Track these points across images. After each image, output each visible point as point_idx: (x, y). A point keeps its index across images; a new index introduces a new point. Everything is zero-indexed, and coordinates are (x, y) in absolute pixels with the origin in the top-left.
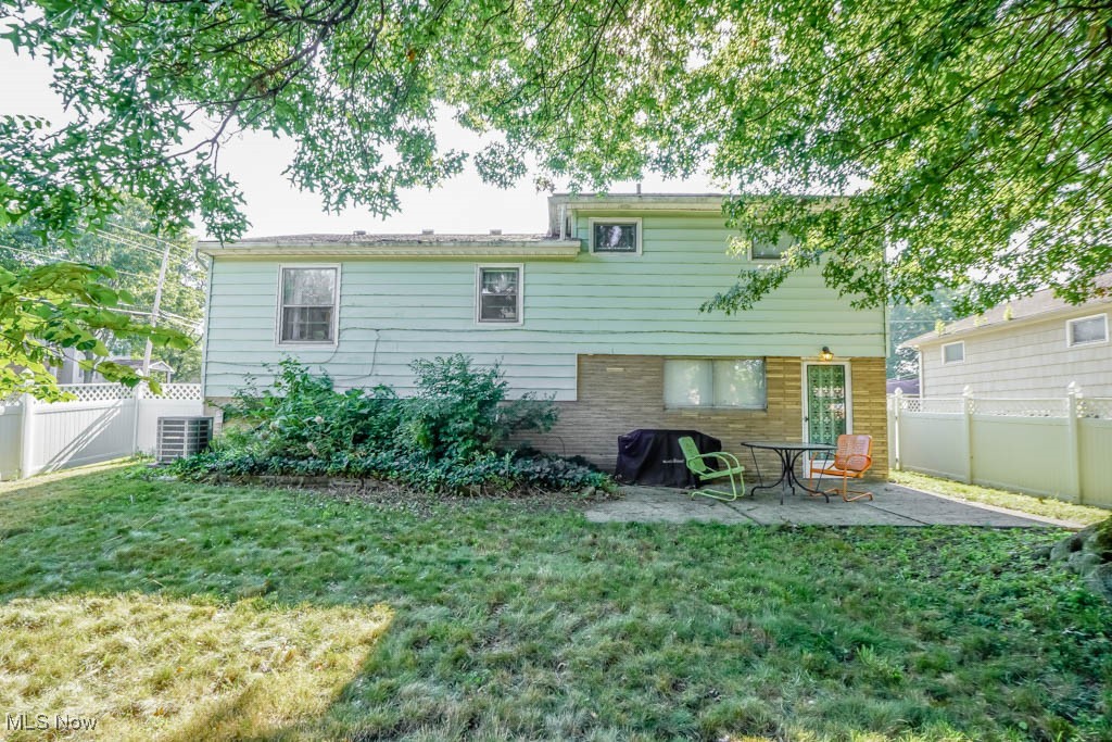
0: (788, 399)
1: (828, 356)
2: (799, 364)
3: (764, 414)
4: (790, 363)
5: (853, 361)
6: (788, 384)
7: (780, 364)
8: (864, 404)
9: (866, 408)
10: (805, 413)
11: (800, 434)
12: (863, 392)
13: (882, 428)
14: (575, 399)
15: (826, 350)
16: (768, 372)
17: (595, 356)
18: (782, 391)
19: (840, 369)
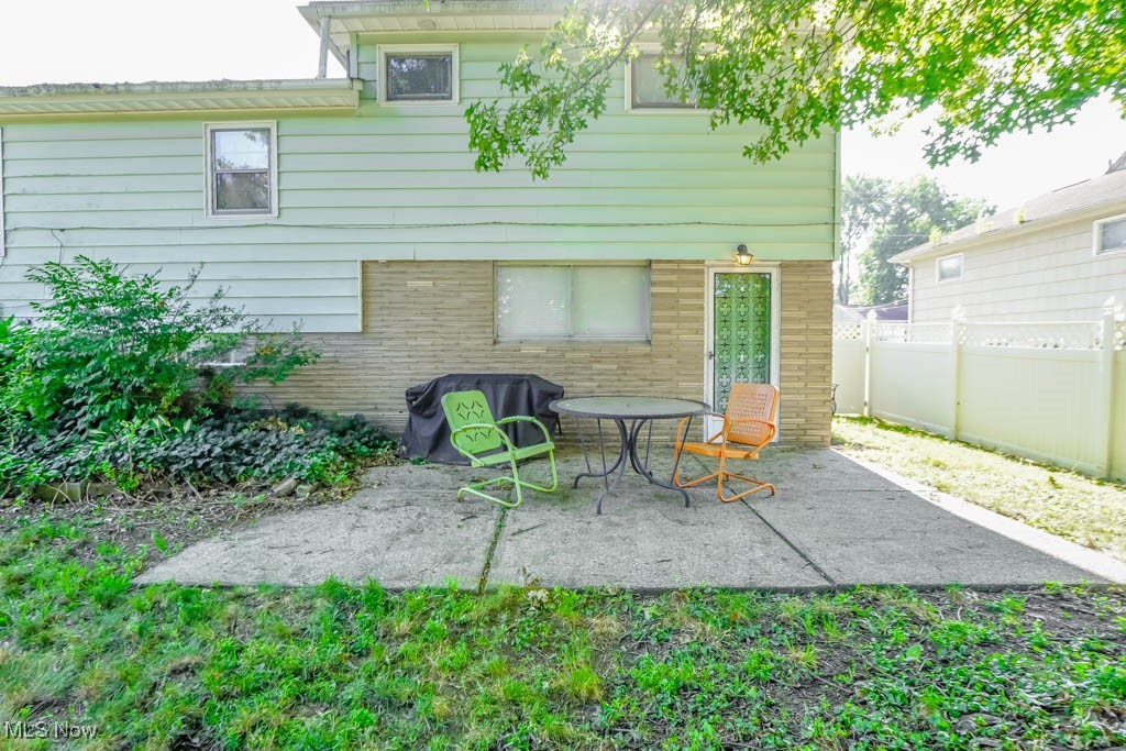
0: (682, 325)
1: (744, 259)
2: (702, 272)
3: (647, 349)
4: (690, 270)
5: (785, 266)
6: (683, 301)
7: (673, 272)
8: (799, 332)
9: (802, 338)
10: (709, 346)
11: (700, 378)
12: (795, 314)
13: (823, 367)
14: (360, 329)
15: (742, 250)
16: (653, 284)
17: (389, 263)
18: (673, 313)
19: (764, 280)
